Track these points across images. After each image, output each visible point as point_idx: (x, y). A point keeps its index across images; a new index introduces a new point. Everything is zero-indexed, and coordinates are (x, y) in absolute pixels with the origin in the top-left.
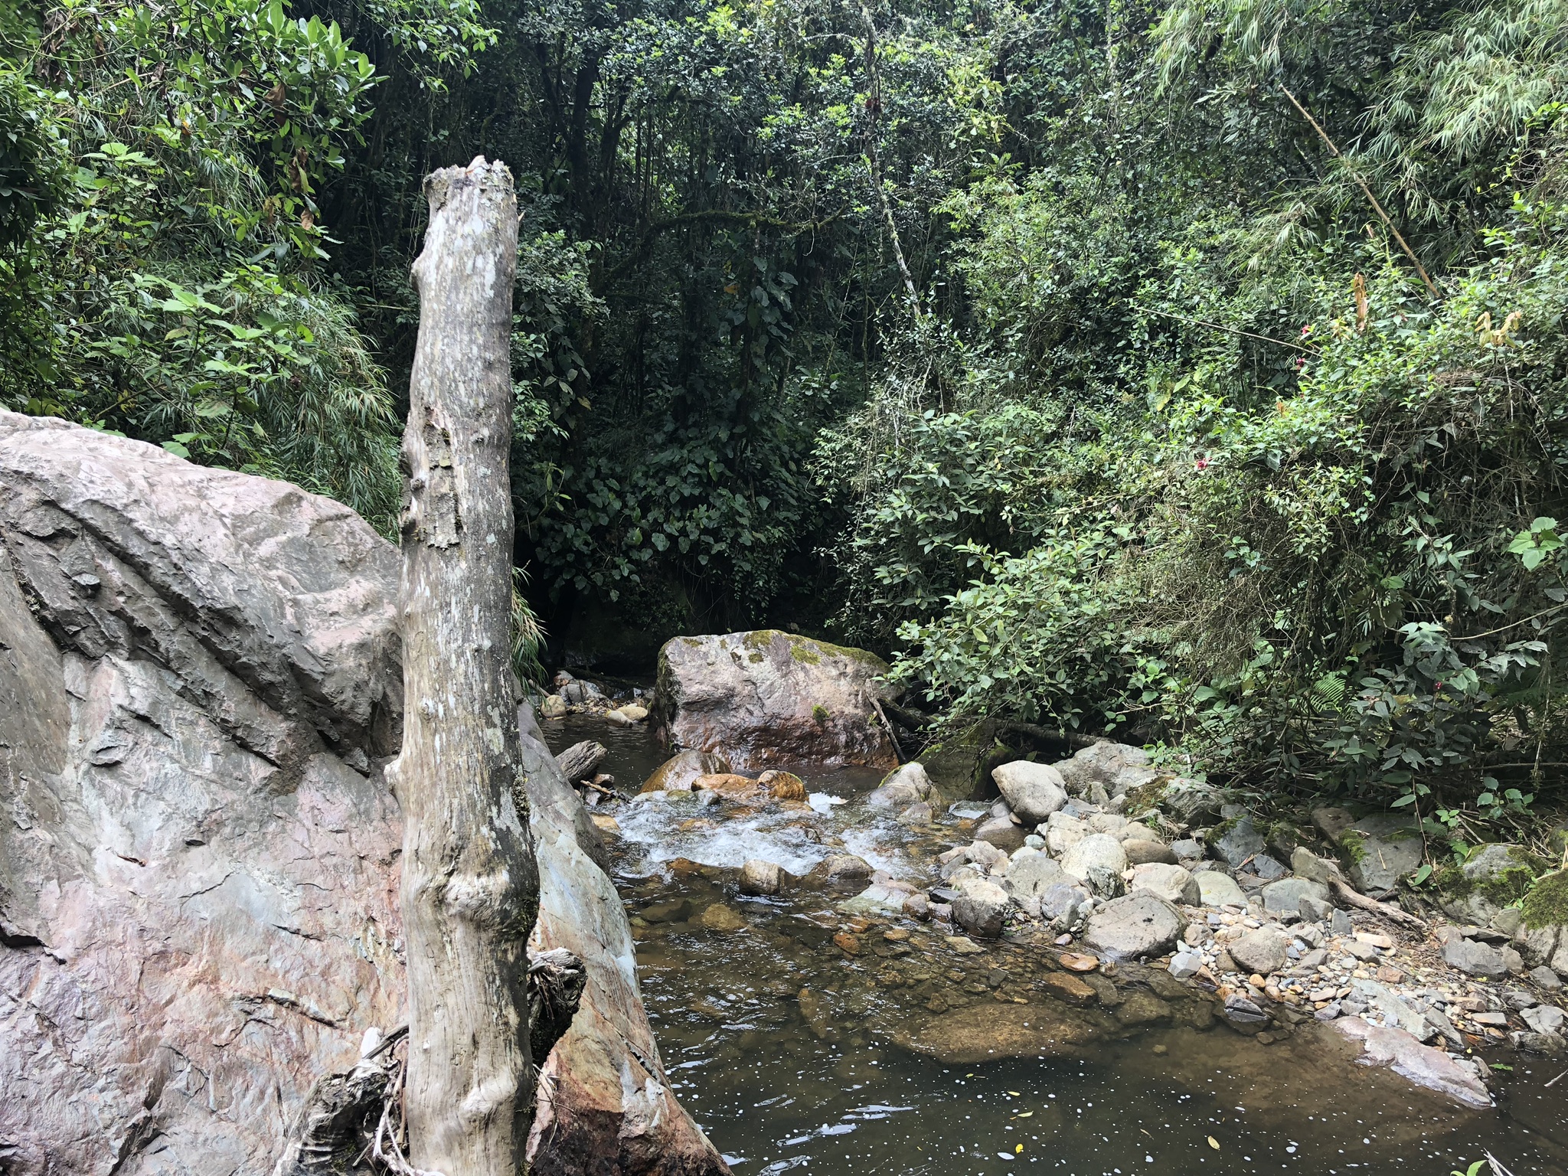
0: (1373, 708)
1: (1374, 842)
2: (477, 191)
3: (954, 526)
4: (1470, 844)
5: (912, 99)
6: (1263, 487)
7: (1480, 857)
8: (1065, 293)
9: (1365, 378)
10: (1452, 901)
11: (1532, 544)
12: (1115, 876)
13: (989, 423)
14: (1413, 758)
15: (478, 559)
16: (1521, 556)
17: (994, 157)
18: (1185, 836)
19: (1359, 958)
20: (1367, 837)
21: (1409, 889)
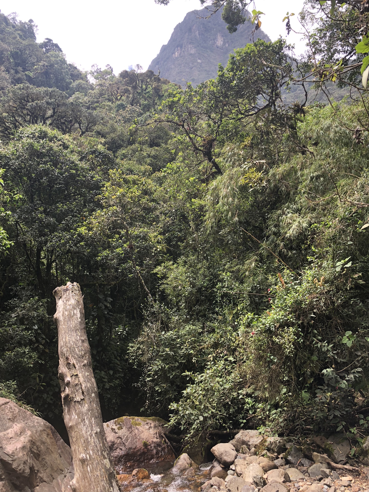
0: (322, 399)
1: (335, 444)
2: (71, 292)
3: (178, 368)
4: (362, 438)
5: (140, 244)
6: (272, 337)
7: (367, 442)
8: (195, 290)
9: (290, 301)
10: (364, 459)
11: (347, 339)
12: (262, 478)
13: (182, 332)
14: (337, 413)
15: (91, 402)
16: (346, 344)
17: (165, 256)
18: (277, 458)
19: (345, 486)
20: (333, 444)
21: (350, 458)
